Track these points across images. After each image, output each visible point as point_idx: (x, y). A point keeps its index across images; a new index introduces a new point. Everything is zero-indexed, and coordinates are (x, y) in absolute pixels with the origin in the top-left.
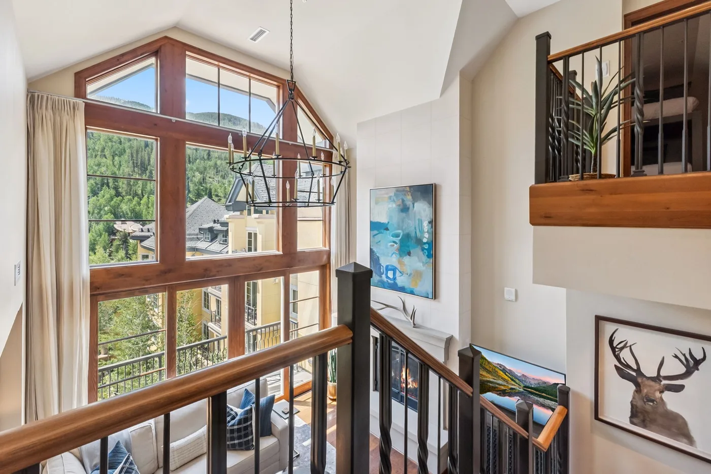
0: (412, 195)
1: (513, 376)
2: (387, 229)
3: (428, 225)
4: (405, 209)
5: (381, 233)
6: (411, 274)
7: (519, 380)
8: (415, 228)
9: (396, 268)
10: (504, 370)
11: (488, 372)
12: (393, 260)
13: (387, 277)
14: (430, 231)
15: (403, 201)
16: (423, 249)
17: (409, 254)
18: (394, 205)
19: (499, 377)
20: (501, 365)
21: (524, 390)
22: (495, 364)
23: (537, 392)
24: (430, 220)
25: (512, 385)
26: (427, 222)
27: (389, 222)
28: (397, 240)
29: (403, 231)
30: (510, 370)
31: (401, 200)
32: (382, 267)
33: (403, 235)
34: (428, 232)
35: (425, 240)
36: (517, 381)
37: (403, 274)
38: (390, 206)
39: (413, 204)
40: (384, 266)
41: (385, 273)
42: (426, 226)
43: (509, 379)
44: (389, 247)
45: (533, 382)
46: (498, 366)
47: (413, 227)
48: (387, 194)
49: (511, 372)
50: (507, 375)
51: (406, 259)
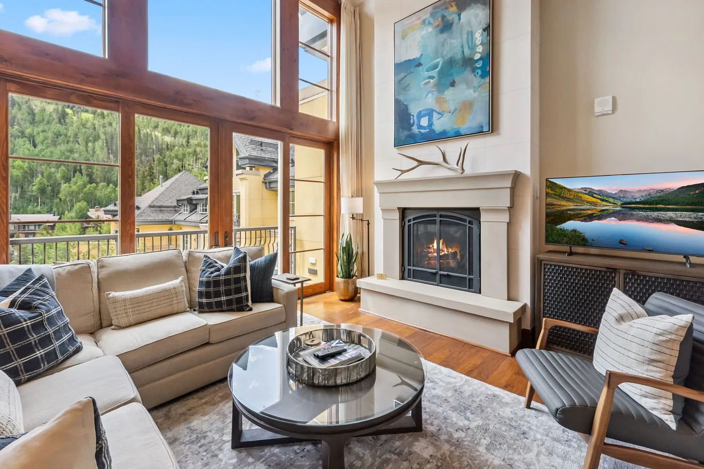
0: (456, 5)
1: (604, 196)
2: (420, 65)
3: (482, 35)
4: (446, 27)
5: (411, 73)
6: (455, 110)
7: (614, 198)
8: (462, 47)
9: (433, 110)
10: (591, 193)
11: (569, 200)
12: (430, 101)
13: (420, 127)
14: (485, 41)
15: (443, 17)
16: (474, 70)
17: (453, 84)
18: (430, 29)
19: (583, 201)
20: (585, 189)
21: (623, 208)
22: (578, 189)
23: (647, 206)
24: (485, 26)
25: (604, 206)
26: (481, 31)
27: (422, 55)
28: (434, 73)
29: (443, 58)
30: (599, 191)
31: (440, 19)
32: (412, 117)
33: (443, 64)
34: (482, 44)
35: (477, 57)
36: (611, 200)
37: (442, 115)
38: (424, 32)
39: (459, 15)
40: (415, 115)
41: (416, 123)
42: (479, 36)
43: (599, 201)
44: (422, 86)
45: (637, 195)
46: (582, 191)
47: (459, 46)
48: (419, 19)
49: (601, 192)
50: (594, 197)
51: (449, 93)
